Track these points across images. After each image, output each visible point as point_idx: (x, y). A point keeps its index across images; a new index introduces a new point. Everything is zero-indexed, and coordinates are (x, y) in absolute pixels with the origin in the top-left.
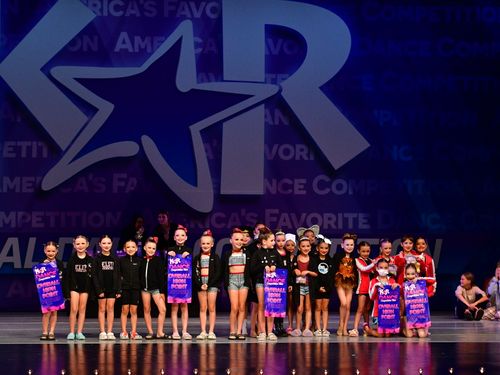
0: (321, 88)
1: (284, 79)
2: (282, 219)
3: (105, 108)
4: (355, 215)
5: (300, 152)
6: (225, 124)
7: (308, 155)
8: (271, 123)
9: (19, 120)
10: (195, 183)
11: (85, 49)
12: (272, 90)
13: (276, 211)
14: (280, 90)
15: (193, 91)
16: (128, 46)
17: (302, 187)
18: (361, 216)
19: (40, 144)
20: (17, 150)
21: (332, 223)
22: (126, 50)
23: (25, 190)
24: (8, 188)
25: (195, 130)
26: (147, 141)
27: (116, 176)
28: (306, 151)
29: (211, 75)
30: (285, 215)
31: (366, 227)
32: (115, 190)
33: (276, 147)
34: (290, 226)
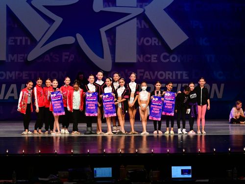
0: (164, 10)
1: (146, 5)
2: (145, 74)
3: (58, 20)
4: (181, 72)
5: (154, 41)
6: (117, 28)
7: (158, 43)
8: (140, 27)
9: (16, 26)
12: (140, 11)
13: (143, 71)
14: (144, 11)
15: (101, 12)
17: (155, 58)
18: (184, 72)
19: (27, 38)
20: (15, 41)
21: (170, 76)
23: (19, 61)
24: (11, 60)
26: (79, 36)
27: (64, 53)
28: (157, 41)
29: (110, 4)
30: (147, 72)
31: (187, 78)
32: (63, 61)
33: (142, 39)
34: (149, 78)
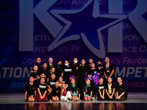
0: (142, 16)
1: (129, 13)
2: (128, 61)
3: (69, 24)
5: (135, 38)
6: (109, 29)
7: (138, 39)
8: (125, 28)
9: (40, 28)
10: (99, 49)
11: (62, 4)
12: (125, 17)
13: (127, 58)
14: (128, 17)
15: (98, 18)
16: (76, 3)
17: (135, 49)
19: (47, 36)
20: (39, 38)
22: (76, 4)
23: (42, 51)
24: (37, 51)
25: (99, 30)
26: (82, 34)
27: (73, 46)
28: (137, 37)
29: (104, 12)
30: (129, 59)
32: (72, 51)
33: (126, 36)
34: (131, 63)
